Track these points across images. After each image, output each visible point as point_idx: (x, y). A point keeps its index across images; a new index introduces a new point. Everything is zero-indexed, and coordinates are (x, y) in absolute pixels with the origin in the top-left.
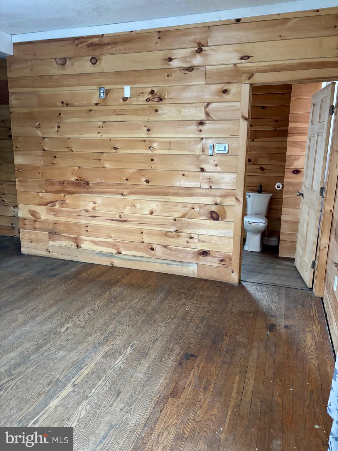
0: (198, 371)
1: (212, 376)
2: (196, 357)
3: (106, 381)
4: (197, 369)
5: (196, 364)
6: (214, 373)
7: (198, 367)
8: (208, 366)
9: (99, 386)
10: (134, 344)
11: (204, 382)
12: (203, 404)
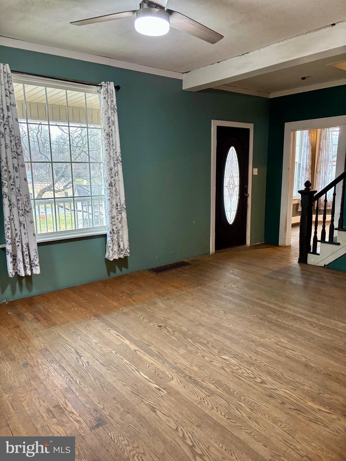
0: (72, 418)
1: (55, 424)
2: (92, 428)
3: (124, 363)
4: (76, 418)
5: (82, 421)
6: (55, 427)
7: (78, 421)
8: (69, 429)
9: (123, 359)
10: (161, 392)
11: (56, 414)
12: (39, 401)
